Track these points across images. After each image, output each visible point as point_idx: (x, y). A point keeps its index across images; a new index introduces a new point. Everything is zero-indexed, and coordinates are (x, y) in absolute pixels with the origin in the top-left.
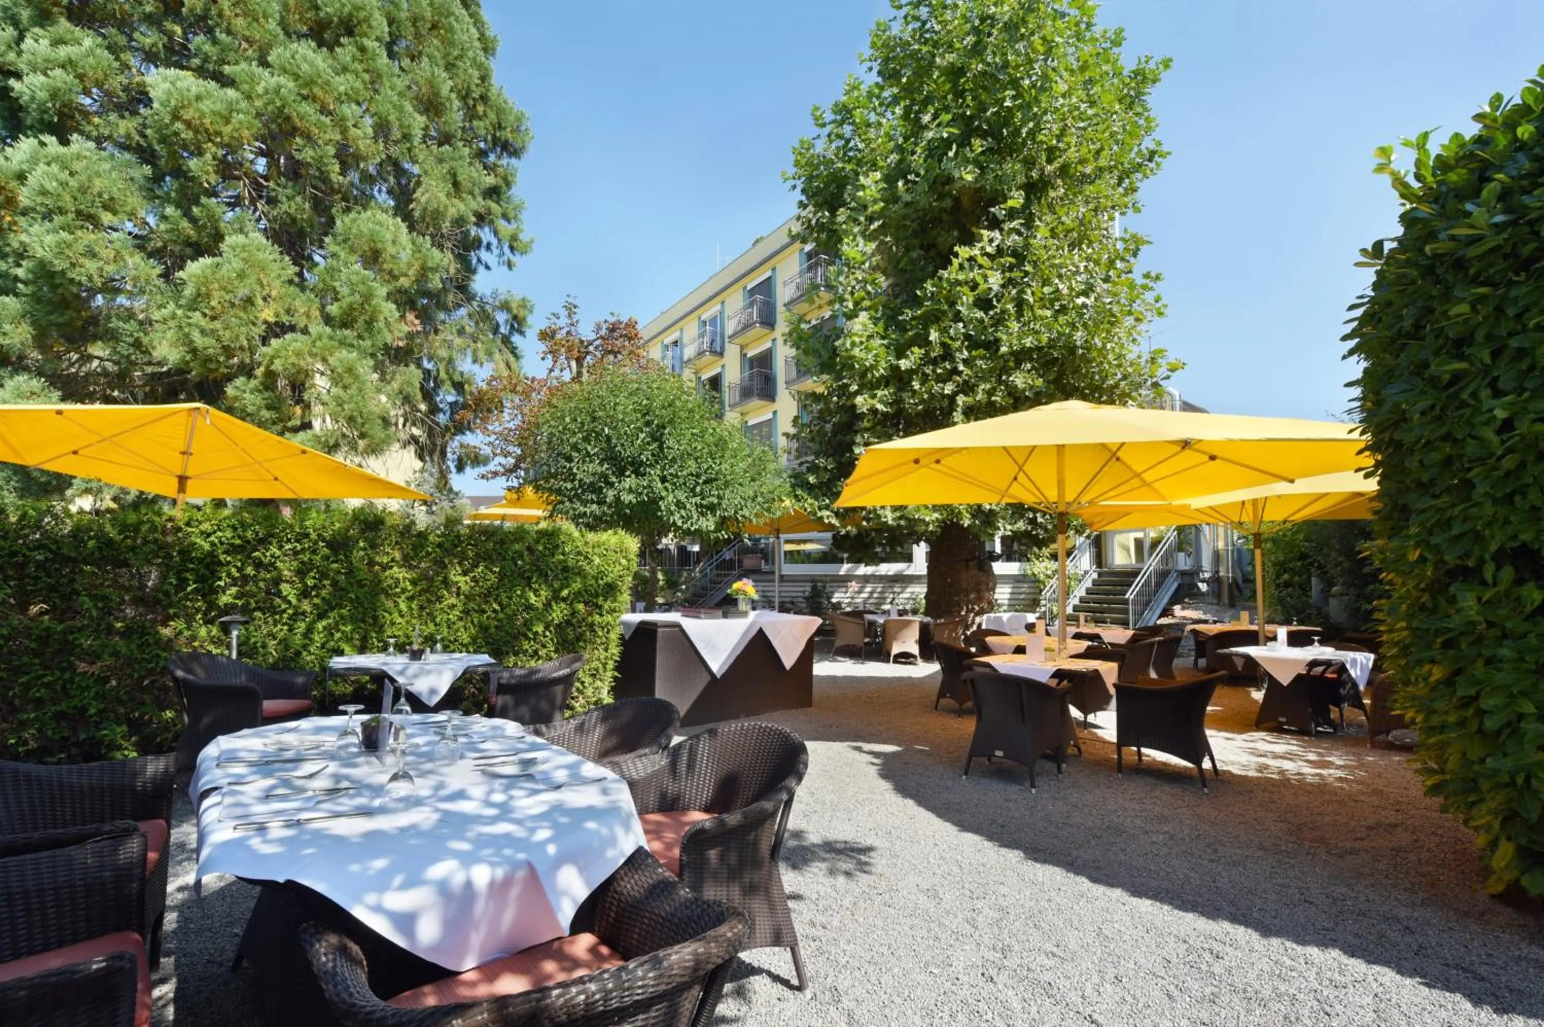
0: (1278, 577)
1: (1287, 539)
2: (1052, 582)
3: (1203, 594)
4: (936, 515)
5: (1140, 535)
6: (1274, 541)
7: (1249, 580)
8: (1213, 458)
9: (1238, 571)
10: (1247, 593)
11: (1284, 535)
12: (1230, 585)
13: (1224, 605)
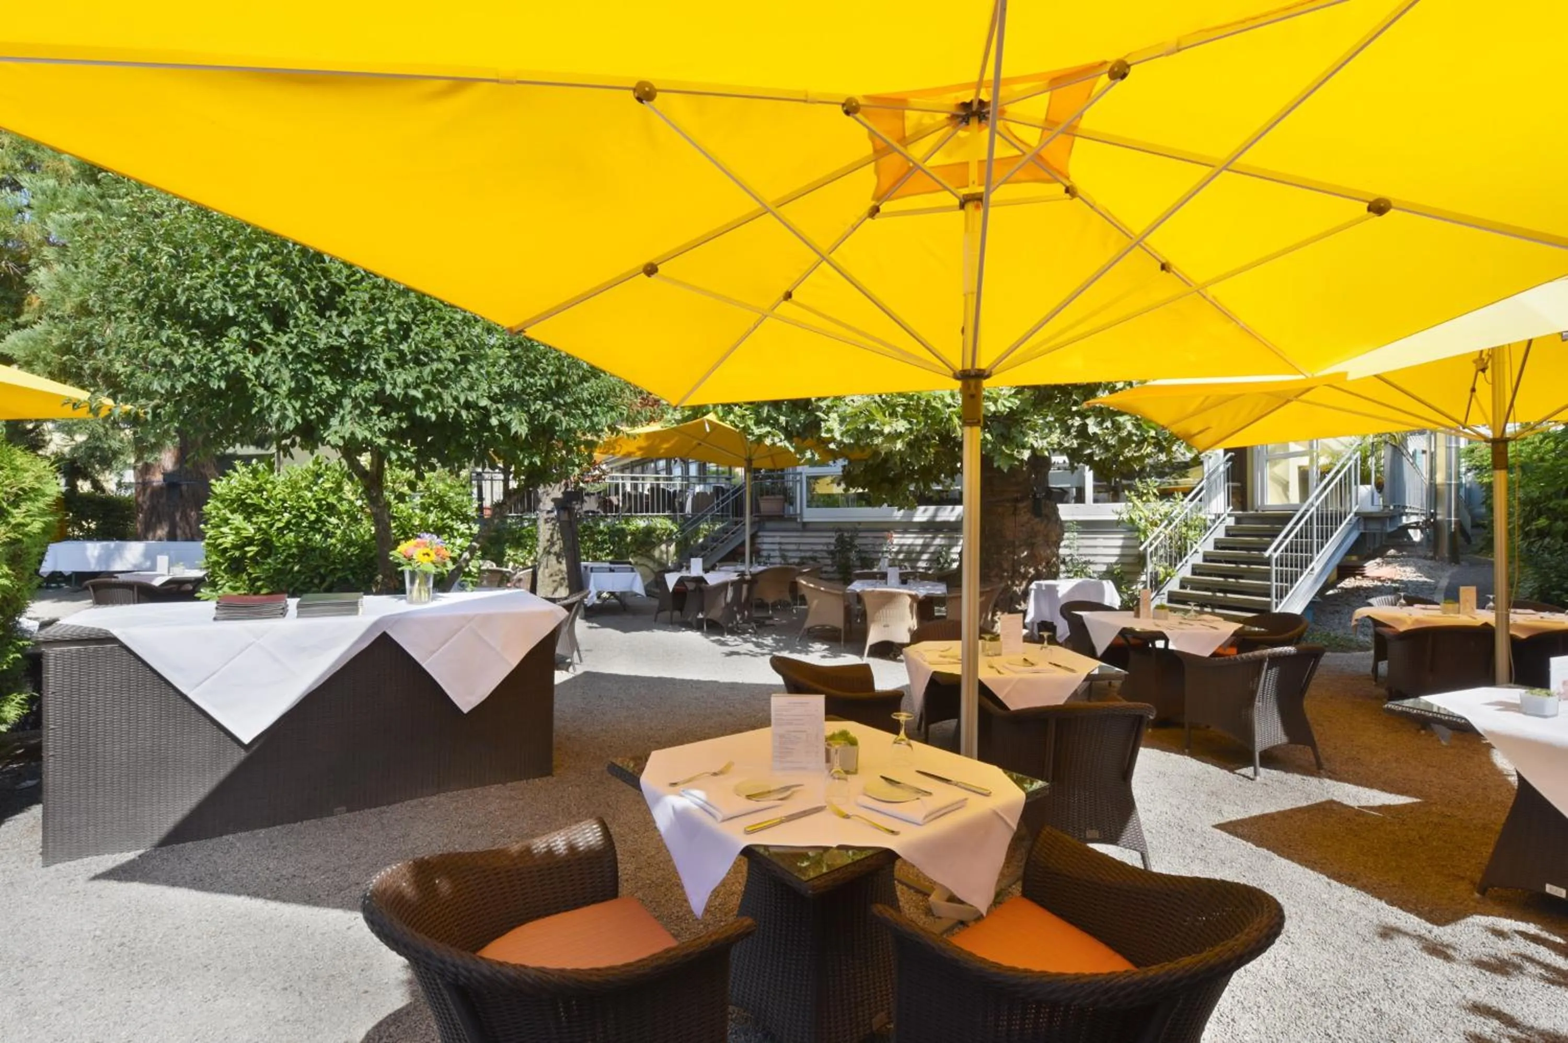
0: (1528, 520)
1: (1546, 464)
2: (1157, 530)
3: (1413, 544)
4: (901, 426)
5: (1305, 461)
6: (1523, 467)
7: (1484, 525)
8: (1379, 208)
9: (1465, 513)
10: (1478, 542)
11: (1542, 459)
12: (1452, 536)
13: (1442, 559)
